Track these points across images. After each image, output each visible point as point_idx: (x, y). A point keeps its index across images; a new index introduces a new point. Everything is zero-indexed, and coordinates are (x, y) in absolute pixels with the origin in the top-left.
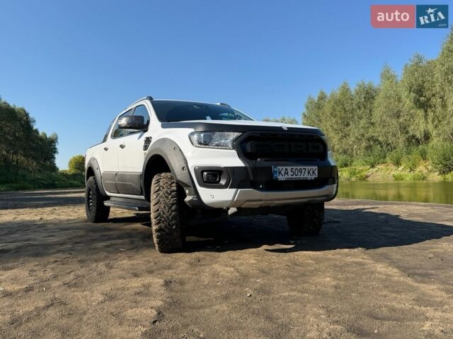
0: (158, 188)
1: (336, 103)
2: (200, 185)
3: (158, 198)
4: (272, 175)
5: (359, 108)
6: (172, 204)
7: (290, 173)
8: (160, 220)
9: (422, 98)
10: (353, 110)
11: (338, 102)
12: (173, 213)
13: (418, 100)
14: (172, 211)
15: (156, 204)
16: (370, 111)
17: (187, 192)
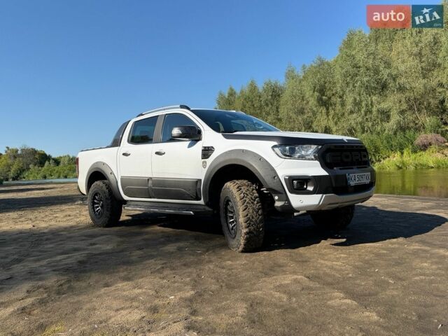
0: (242, 195)
1: (245, 99)
2: (291, 192)
3: (245, 204)
4: (347, 182)
5: (267, 105)
6: (259, 209)
7: (357, 179)
8: (250, 224)
9: (324, 97)
10: (261, 106)
11: (247, 99)
12: (260, 217)
13: (321, 99)
14: (259, 215)
15: (245, 210)
16: (277, 108)
17: (276, 198)
